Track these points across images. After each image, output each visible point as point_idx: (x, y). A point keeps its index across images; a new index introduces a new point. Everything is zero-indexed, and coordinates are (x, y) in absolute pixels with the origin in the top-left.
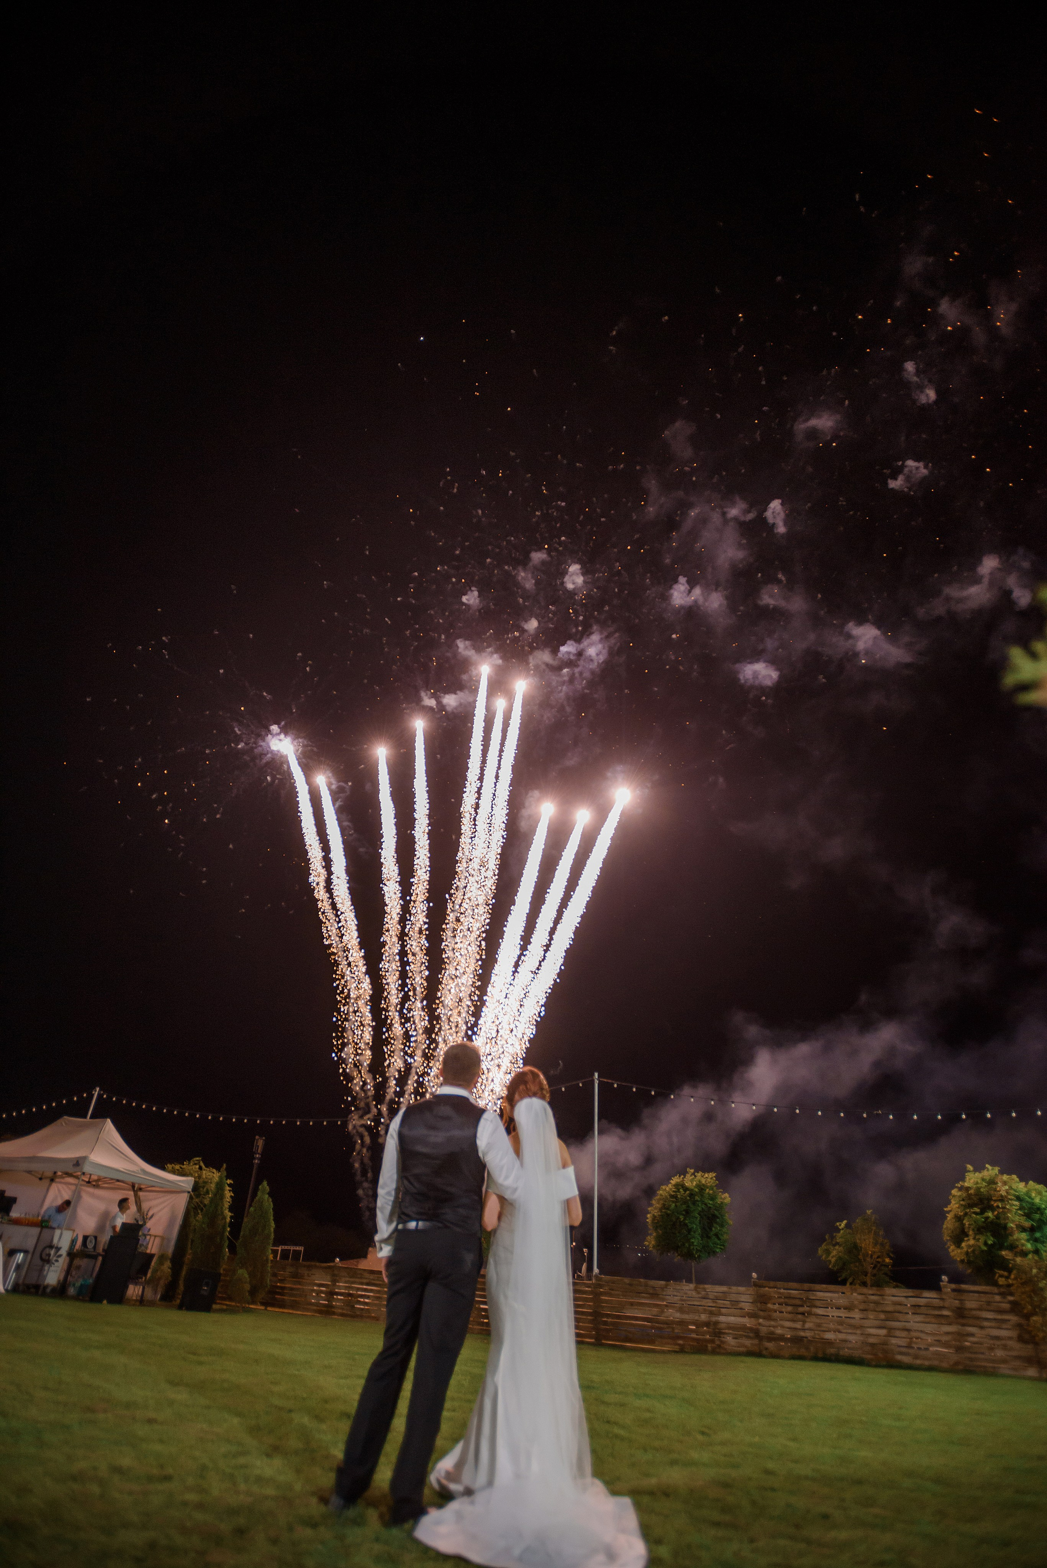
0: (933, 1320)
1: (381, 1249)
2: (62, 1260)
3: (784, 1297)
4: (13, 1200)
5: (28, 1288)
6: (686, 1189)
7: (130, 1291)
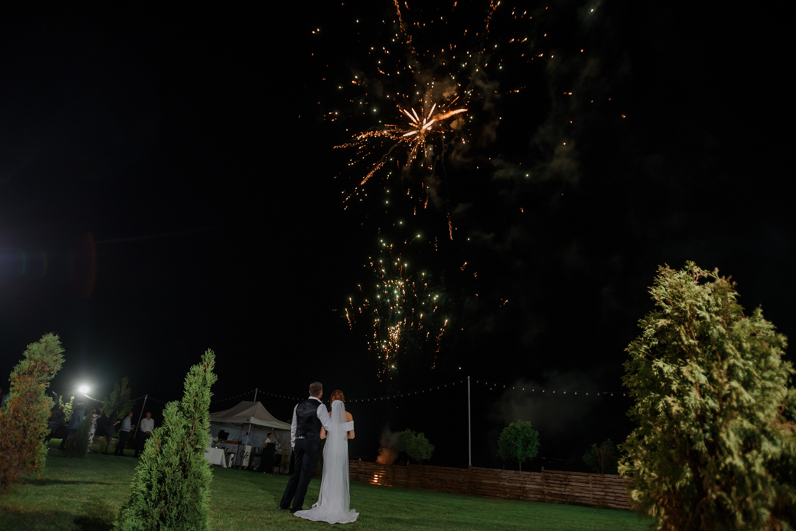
2: (248, 457)
3: (556, 477)
4: (228, 434)
5: (237, 467)
6: (515, 429)
7: (275, 469)
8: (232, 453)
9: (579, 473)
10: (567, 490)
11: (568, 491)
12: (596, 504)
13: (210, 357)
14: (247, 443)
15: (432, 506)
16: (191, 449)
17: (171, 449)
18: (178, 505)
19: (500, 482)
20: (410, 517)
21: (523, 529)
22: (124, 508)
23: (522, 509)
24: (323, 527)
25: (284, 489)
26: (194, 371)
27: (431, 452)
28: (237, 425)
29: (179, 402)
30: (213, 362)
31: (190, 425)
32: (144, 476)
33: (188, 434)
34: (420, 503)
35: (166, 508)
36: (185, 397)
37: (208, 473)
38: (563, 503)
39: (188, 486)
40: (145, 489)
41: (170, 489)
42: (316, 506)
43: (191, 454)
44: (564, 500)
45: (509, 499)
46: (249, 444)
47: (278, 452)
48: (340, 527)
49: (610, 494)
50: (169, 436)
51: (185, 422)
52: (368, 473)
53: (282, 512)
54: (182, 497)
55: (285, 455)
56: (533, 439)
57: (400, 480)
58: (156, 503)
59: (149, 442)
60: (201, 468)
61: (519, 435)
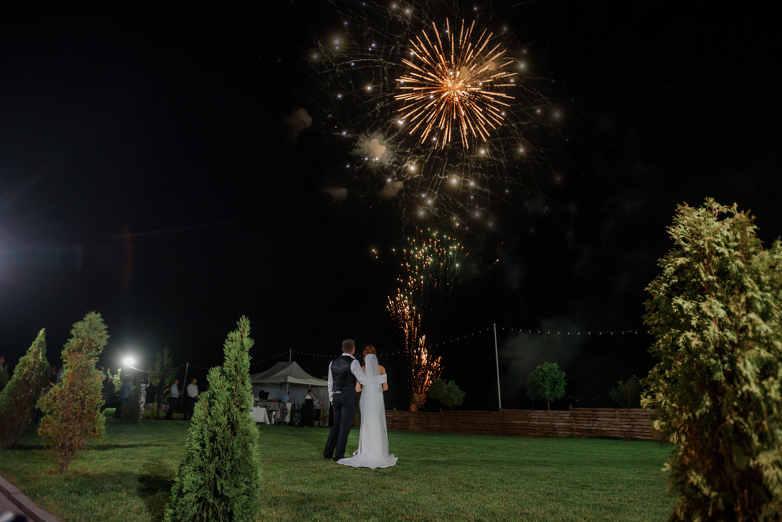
2: (289, 413)
3: (584, 414)
4: (268, 394)
5: (279, 423)
6: (542, 371)
7: (315, 423)
8: (274, 411)
9: (606, 409)
10: (594, 425)
11: (596, 426)
12: (623, 436)
13: (245, 323)
14: (286, 401)
15: (466, 447)
16: (237, 410)
17: (218, 411)
18: (230, 460)
19: (530, 421)
20: (446, 459)
21: (553, 463)
22: (182, 465)
23: (553, 445)
24: (365, 472)
25: (326, 440)
26: (232, 338)
27: (462, 398)
28: (276, 384)
29: (221, 367)
30: (248, 328)
31: (234, 388)
32: (197, 436)
33: (233, 396)
34: (455, 445)
35: (220, 463)
36: (226, 362)
37: (255, 430)
38: (591, 437)
39: (238, 442)
40: (199, 448)
41: (222, 446)
42: (356, 453)
43: (238, 414)
44: (592, 435)
45: (540, 436)
46: (289, 402)
47: (317, 407)
48: (381, 471)
49: (637, 427)
50: (216, 399)
51: (228, 385)
52: (404, 421)
53: (326, 461)
54: (233, 453)
55: (324, 410)
56: (560, 380)
57: (434, 426)
58: (211, 460)
59: (197, 405)
60: (248, 425)
61: (547, 377)
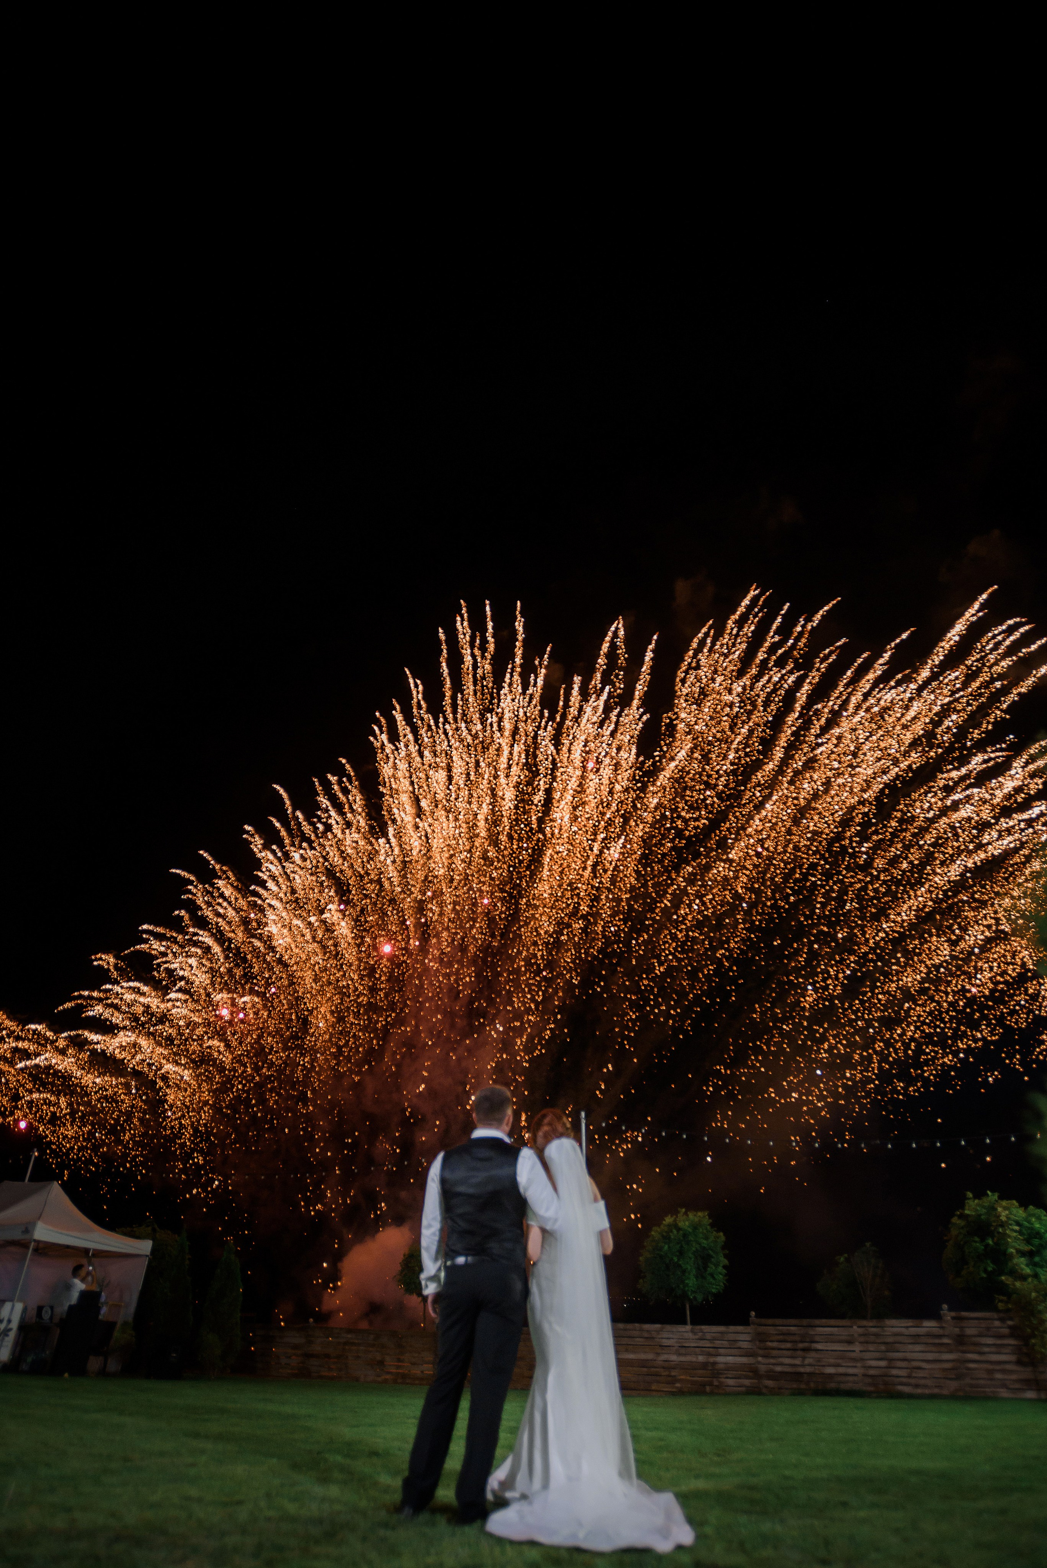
0: (934, 1349)
1: (427, 1286)
3: (784, 1334)
6: (679, 1229)
9: (832, 1322)
10: (807, 1361)
11: (810, 1365)
12: (872, 1389)
19: (658, 1354)
38: (800, 1393)
44: (803, 1386)
45: (681, 1393)
49: (899, 1364)
56: (714, 1252)
61: (687, 1244)
